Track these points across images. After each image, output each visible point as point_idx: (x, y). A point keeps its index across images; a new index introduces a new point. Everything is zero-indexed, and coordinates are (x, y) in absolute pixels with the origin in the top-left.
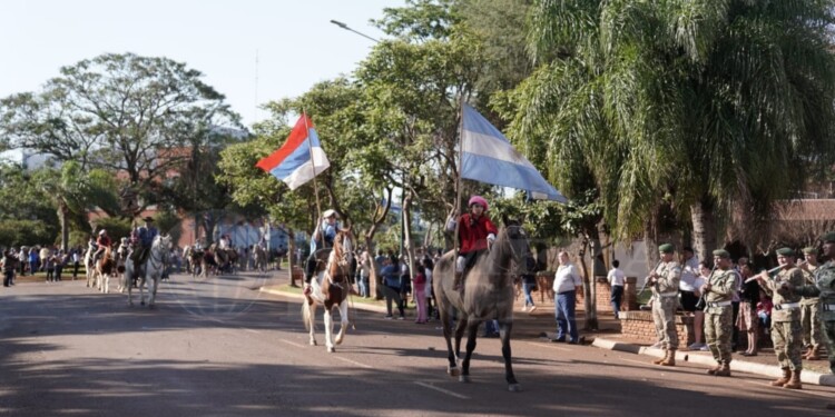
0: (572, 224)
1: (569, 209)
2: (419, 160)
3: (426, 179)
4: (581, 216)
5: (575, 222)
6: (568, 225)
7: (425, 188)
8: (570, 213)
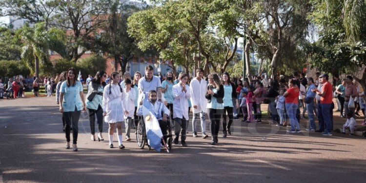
0: (357, 58)
1: (355, 48)
2: (256, 19)
3: (260, 31)
4: (364, 52)
5: (360, 57)
6: (355, 59)
7: (259, 37)
8: (356, 51)
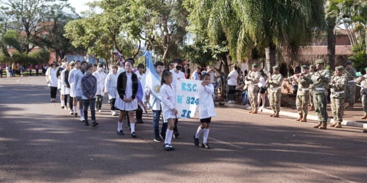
0: (216, 56)
1: (215, 49)
2: (153, 28)
3: (155, 37)
4: (220, 52)
5: (218, 55)
6: (214, 56)
7: (155, 40)
8: (216, 51)
